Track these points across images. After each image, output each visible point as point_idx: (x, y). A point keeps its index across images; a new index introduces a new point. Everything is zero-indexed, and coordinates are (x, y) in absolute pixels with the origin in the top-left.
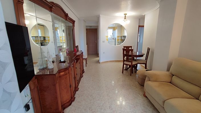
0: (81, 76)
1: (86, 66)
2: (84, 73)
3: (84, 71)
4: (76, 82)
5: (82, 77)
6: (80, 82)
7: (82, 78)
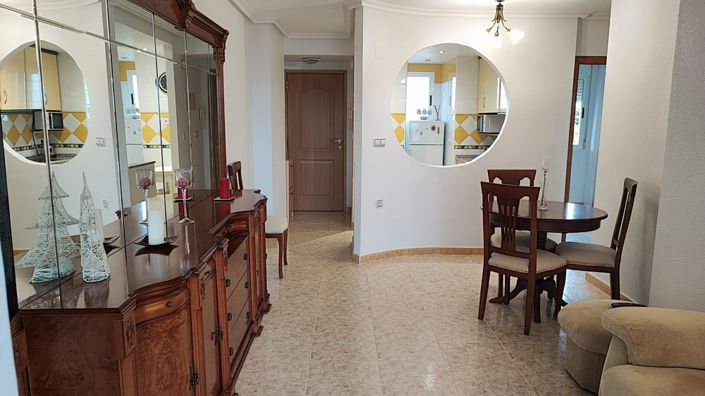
0: (253, 331)
1: (281, 277)
2: (267, 311)
3: (271, 301)
4: (226, 361)
5: (259, 334)
6: (247, 362)
7: (257, 341)
